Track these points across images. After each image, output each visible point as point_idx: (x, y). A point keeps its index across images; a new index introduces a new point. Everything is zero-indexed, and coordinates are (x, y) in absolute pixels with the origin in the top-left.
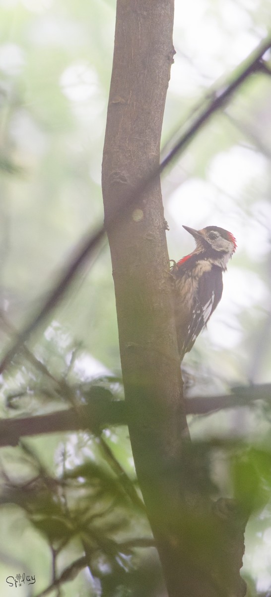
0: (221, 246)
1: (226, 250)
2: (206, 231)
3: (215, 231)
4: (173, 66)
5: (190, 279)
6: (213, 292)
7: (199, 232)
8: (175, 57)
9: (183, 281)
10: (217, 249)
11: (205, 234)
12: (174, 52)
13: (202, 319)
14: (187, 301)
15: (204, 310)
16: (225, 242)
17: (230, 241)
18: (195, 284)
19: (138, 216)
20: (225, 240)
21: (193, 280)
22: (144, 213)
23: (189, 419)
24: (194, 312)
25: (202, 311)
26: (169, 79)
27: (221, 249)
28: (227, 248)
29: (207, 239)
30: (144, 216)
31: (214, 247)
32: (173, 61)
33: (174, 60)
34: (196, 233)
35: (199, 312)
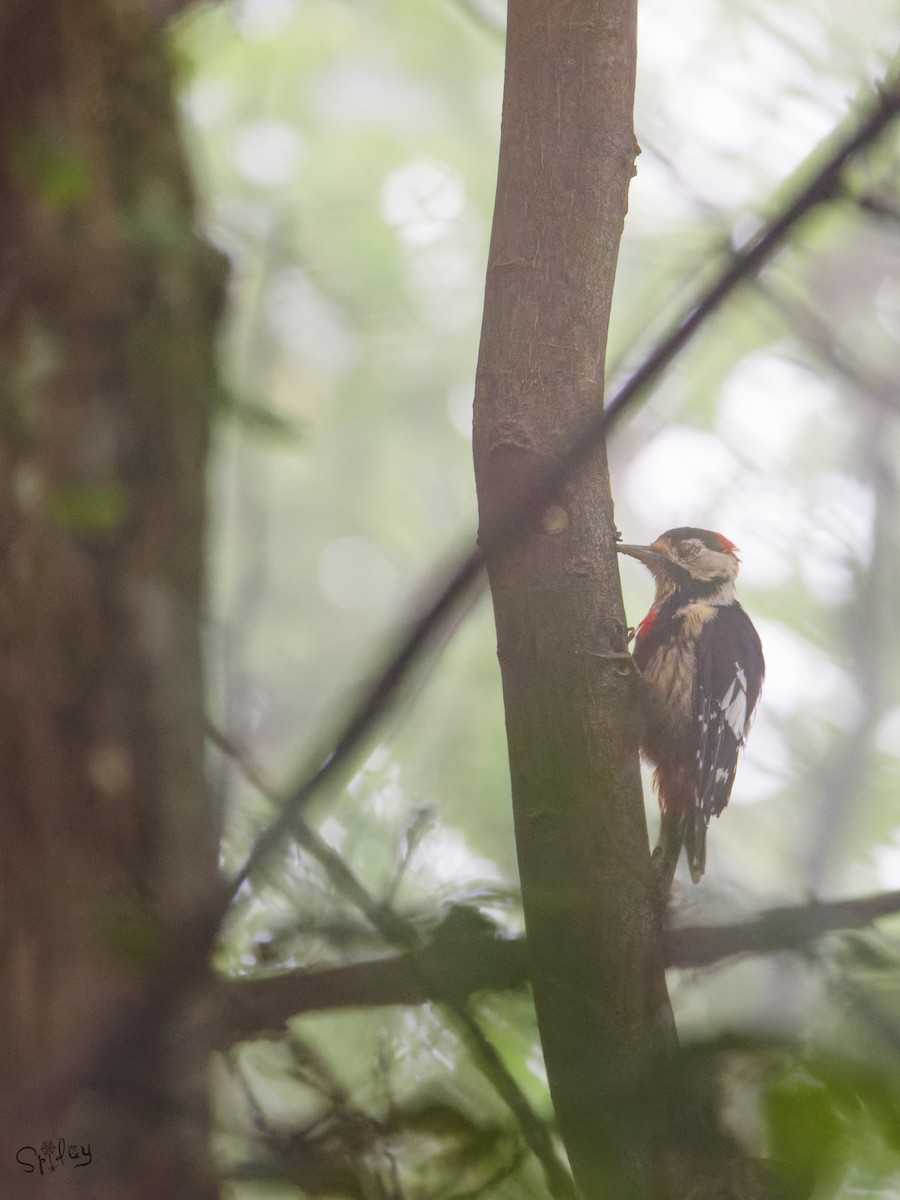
0: (711, 569)
1: (725, 575)
2: (670, 540)
3: (689, 537)
4: (633, 181)
5: (675, 650)
6: (737, 666)
7: (653, 548)
8: (639, 161)
9: (660, 658)
10: (703, 578)
11: (667, 549)
12: (638, 151)
13: (728, 731)
14: (679, 698)
15: (723, 709)
16: (716, 558)
17: (726, 553)
18: (689, 658)
19: (556, 523)
20: (717, 553)
21: (683, 650)
22: (570, 513)
23: (673, 979)
24: (701, 718)
25: (721, 713)
26: (624, 211)
27: (713, 574)
28: (724, 571)
29: (674, 558)
30: (570, 522)
31: (694, 574)
32: (633, 172)
33: (637, 168)
34: (649, 552)
35: (714, 716)
